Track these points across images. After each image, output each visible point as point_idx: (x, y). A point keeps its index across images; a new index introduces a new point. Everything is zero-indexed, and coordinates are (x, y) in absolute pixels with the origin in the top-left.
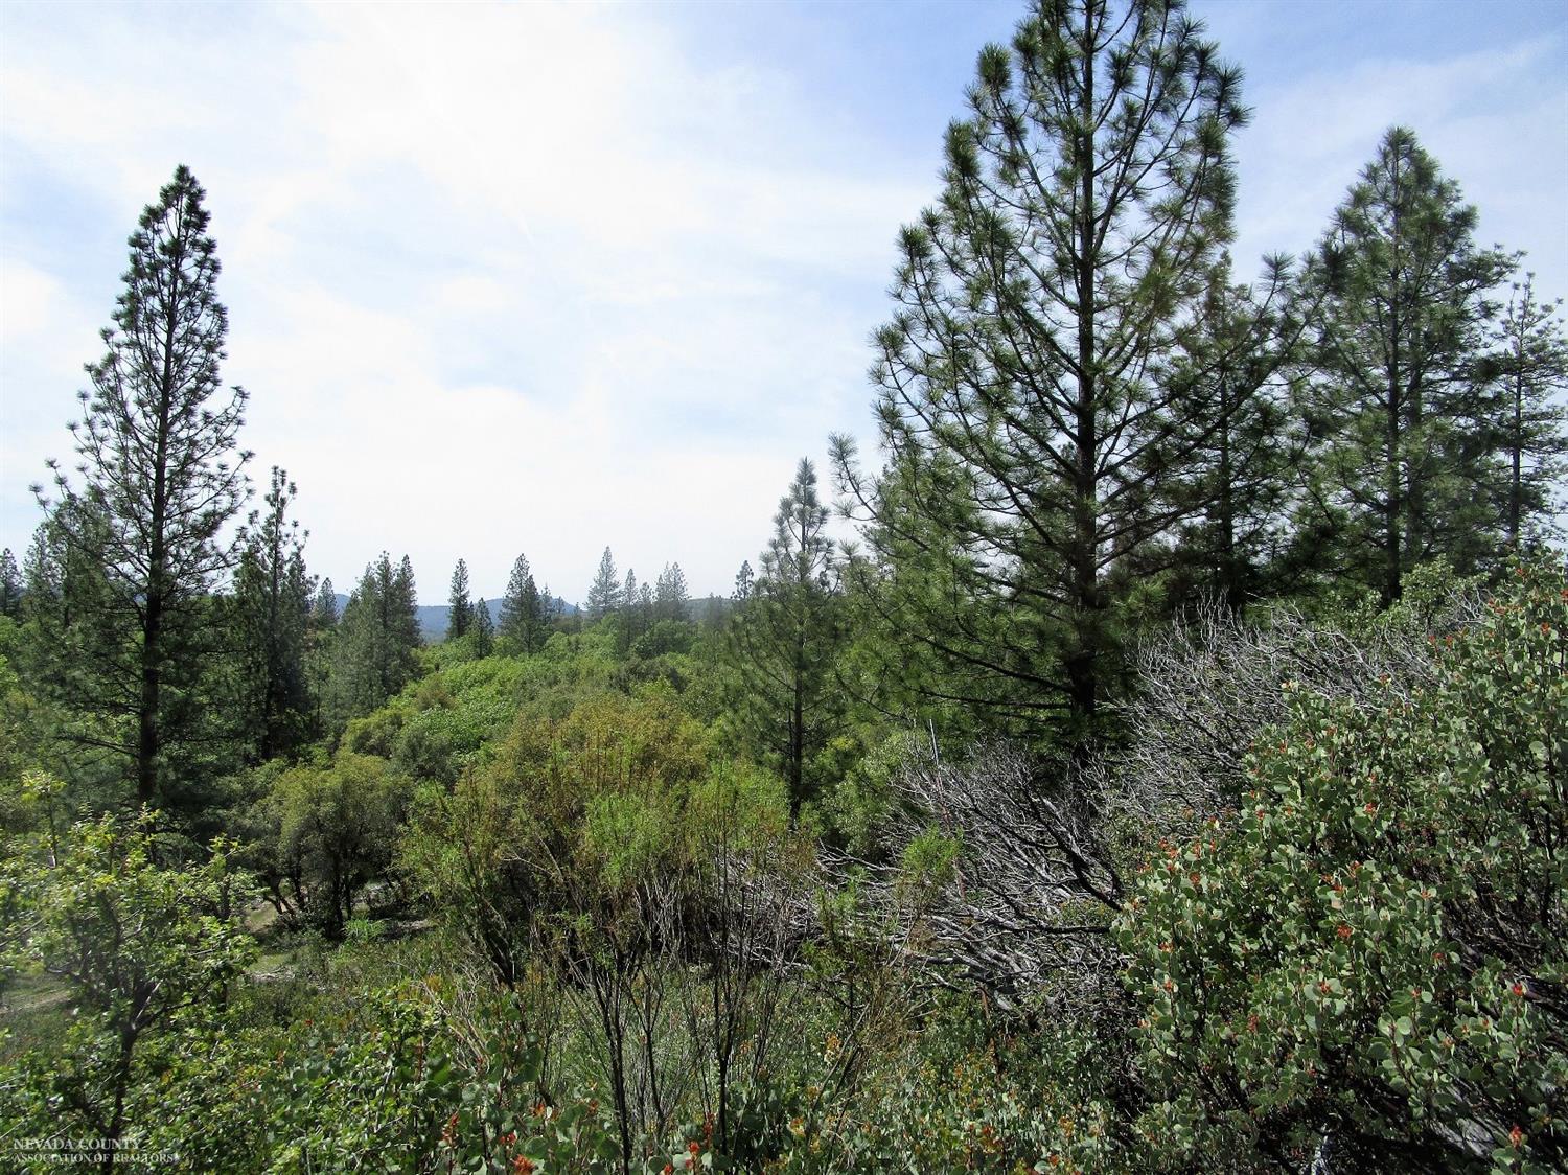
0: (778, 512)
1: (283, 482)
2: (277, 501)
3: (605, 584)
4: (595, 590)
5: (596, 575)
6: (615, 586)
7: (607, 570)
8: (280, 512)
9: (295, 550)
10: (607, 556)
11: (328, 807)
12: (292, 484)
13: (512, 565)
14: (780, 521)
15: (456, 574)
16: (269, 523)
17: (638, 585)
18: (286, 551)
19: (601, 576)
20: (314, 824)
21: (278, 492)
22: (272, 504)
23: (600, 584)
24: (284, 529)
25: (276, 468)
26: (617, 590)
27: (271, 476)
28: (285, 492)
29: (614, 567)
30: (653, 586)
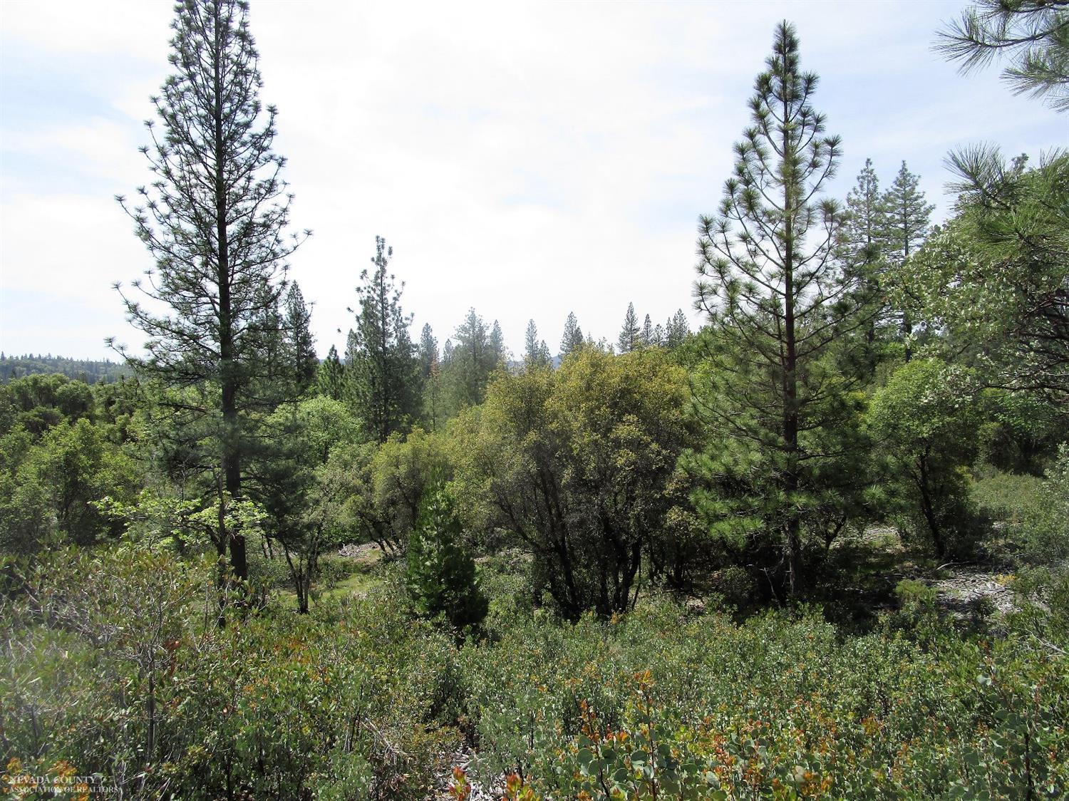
0: (753, 93)
1: (383, 247)
2: (380, 261)
3: (630, 331)
4: (624, 334)
5: (624, 324)
6: (637, 330)
7: (631, 320)
8: (383, 270)
9: (395, 295)
10: (631, 311)
11: (403, 469)
12: (390, 248)
13: (565, 320)
14: (756, 106)
15: (529, 330)
16: (377, 278)
17: (653, 326)
18: (389, 297)
19: (627, 324)
20: (395, 482)
21: (380, 254)
22: (377, 264)
23: (627, 329)
24: (387, 281)
25: (378, 237)
26: (638, 333)
27: (375, 244)
28: (385, 254)
29: (636, 316)
30: (664, 326)
